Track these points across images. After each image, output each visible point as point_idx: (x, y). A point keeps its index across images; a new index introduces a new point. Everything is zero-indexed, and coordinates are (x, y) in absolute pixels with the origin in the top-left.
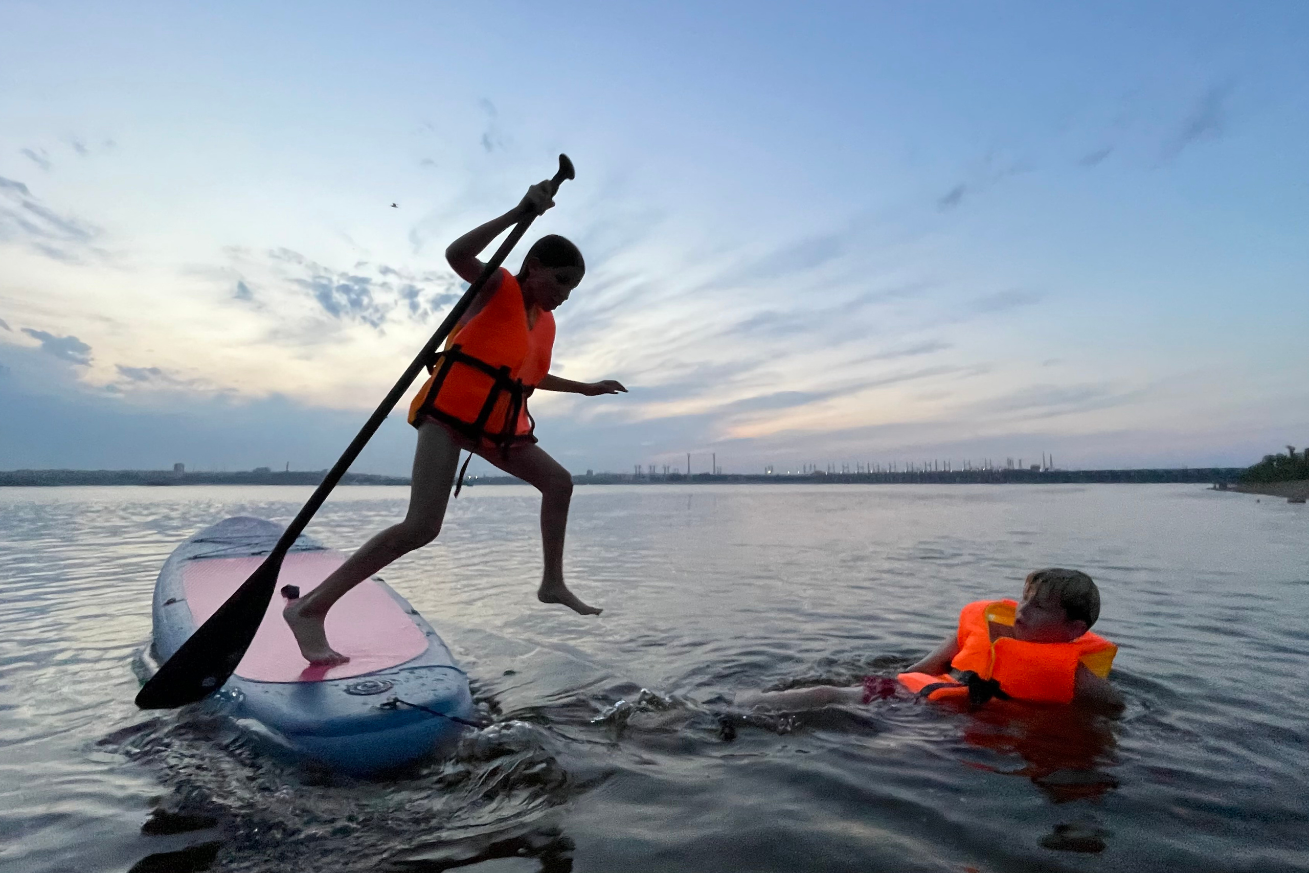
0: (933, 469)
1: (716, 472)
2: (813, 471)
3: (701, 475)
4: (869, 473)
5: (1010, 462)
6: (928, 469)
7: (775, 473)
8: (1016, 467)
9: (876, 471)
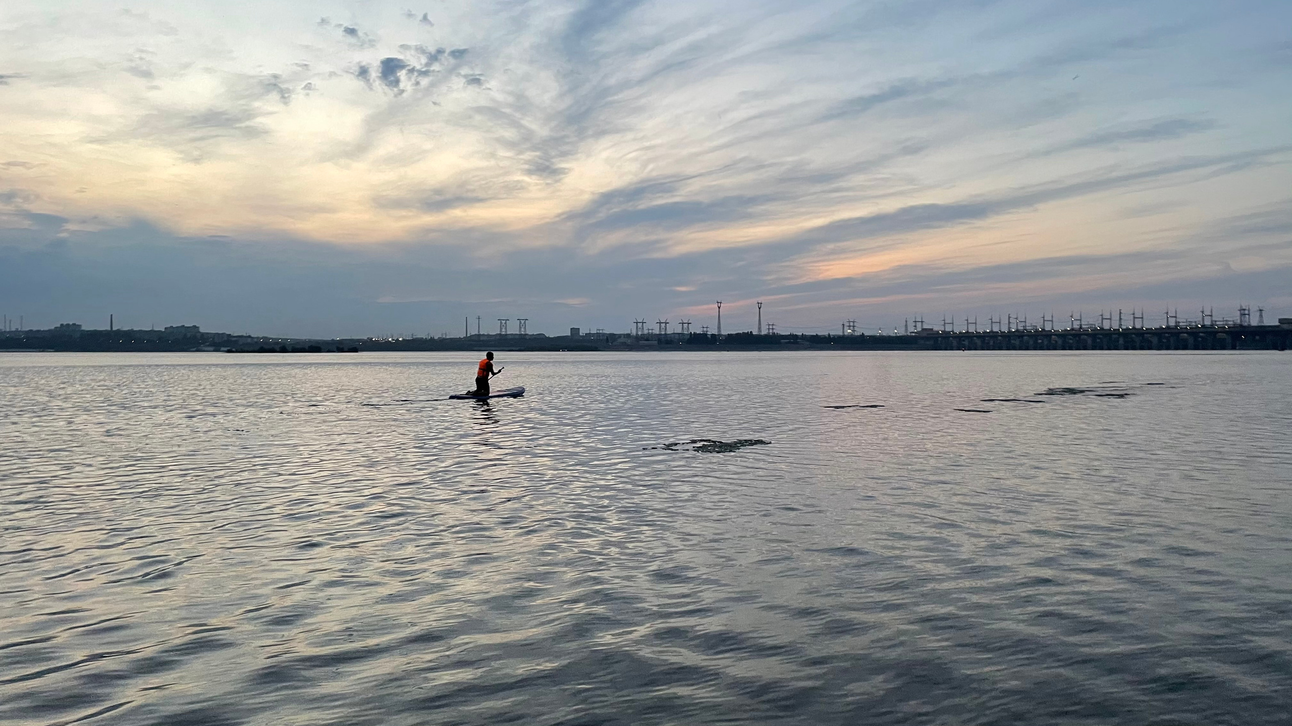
0: (1115, 326)
1: (764, 332)
2: (919, 329)
3: (737, 334)
4: (1010, 332)
5: (1243, 312)
6: (1106, 326)
7: (858, 333)
8: (1254, 322)
9: (1021, 328)
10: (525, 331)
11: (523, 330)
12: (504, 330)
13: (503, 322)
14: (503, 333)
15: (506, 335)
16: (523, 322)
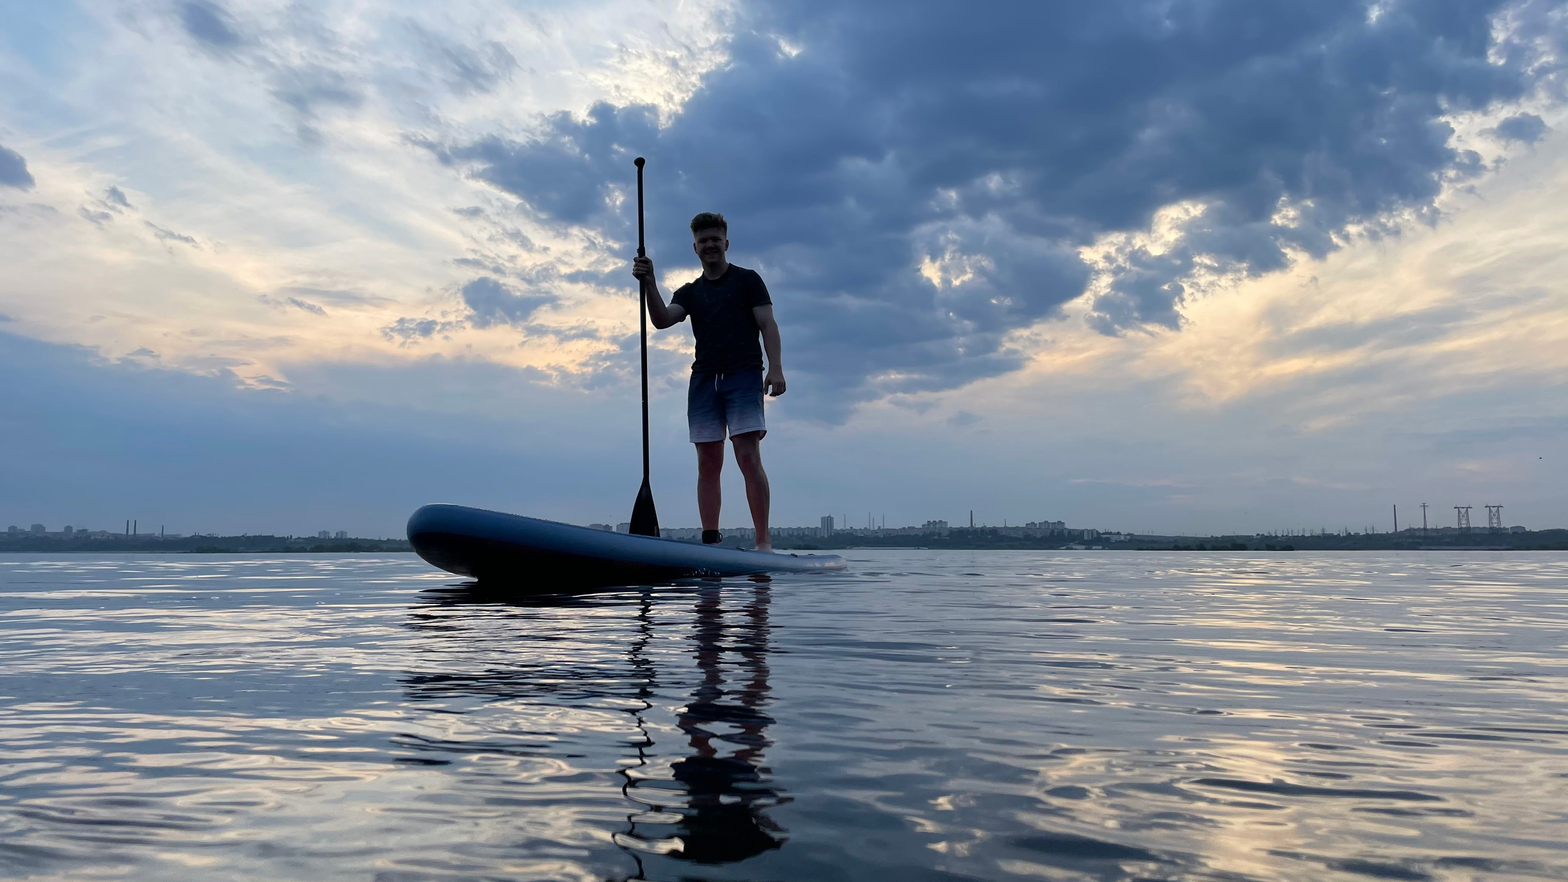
10: (1499, 522)
11: (1495, 521)
12: (1464, 522)
13: (1463, 511)
14: (1464, 526)
15: (1469, 528)
16: (1494, 510)
